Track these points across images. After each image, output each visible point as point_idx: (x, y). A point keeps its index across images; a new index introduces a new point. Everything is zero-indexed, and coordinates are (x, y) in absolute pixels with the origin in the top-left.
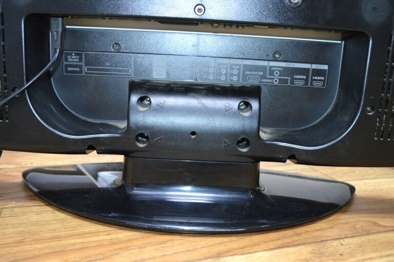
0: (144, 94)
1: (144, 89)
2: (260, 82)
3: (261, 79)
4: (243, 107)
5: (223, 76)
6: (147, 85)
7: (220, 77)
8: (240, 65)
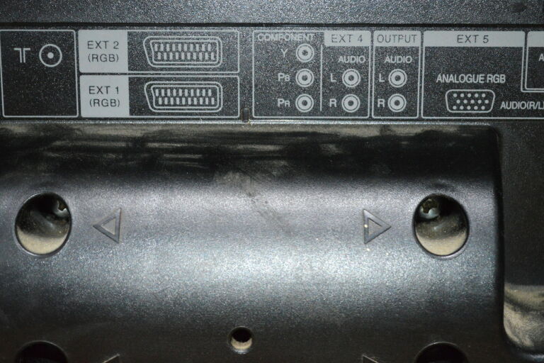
0: (43, 185)
1: (42, 167)
2: (494, 113)
3: (498, 103)
4: (431, 214)
5: (349, 99)
6: (58, 149)
7: (339, 100)
8: (413, 51)
